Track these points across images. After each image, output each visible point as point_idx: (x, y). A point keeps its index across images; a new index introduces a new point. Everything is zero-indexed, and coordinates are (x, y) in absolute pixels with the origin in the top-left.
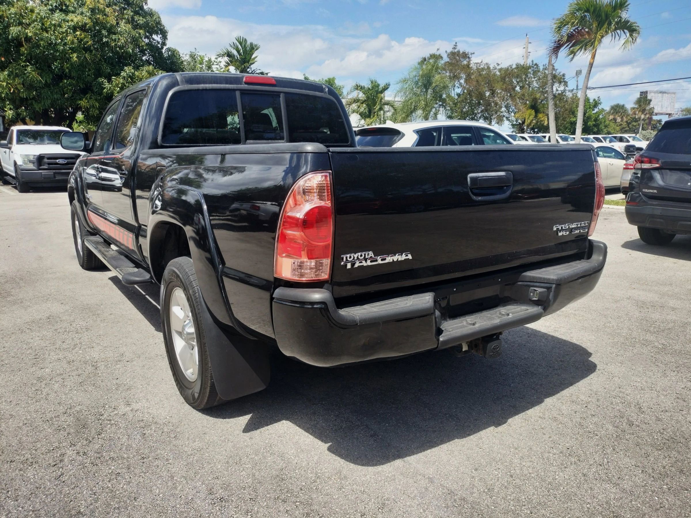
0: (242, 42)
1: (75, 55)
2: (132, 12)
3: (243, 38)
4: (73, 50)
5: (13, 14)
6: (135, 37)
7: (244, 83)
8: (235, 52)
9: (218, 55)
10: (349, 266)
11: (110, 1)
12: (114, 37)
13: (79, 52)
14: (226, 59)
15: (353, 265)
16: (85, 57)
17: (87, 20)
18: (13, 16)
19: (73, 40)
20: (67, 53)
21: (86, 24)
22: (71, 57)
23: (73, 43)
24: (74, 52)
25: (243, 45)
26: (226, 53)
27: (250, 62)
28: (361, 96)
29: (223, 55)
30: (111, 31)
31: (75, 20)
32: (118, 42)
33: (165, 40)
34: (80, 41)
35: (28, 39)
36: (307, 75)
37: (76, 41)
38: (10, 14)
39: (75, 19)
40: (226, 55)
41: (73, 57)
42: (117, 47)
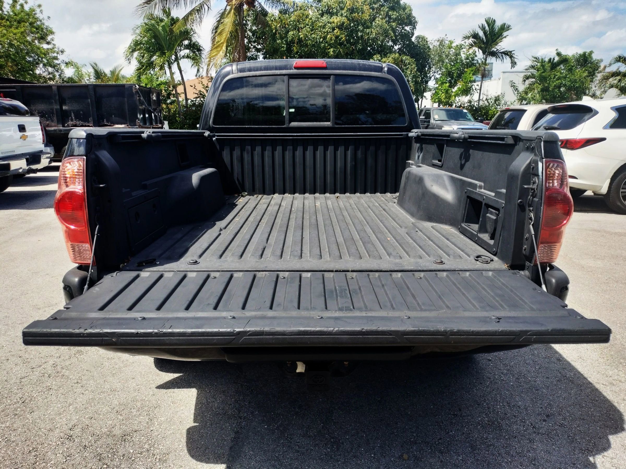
0: (491, 23)
1: (332, 50)
2: (387, 8)
3: (492, 19)
4: (331, 46)
5: (292, 21)
6: (386, 29)
7: (293, 68)
8: (481, 34)
9: (464, 37)
11: (371, 1)
12: (368, 31)
13: (335, 47)
14: (471, 40)
16: (340, 51)
17: (344, 20)
18: (291, 23)
20: (326, 49)
21: (343, 23)
22: (328, 54)
23: (331, 39)
24: (332, 47)
25: (491, 27)
26: (472, 35)
27: (496, 42)
28: (623, 68)
29: (469, 38)
30: (365, 26)
31: (336, 21)
32: (371, 35)
33: (413, 29)
34: (337, 37)
35: (300, 40)
36: (559, 50)
37: (334, 38)
40: (472, 37)
41: (330, 52)
42: (369, 40)
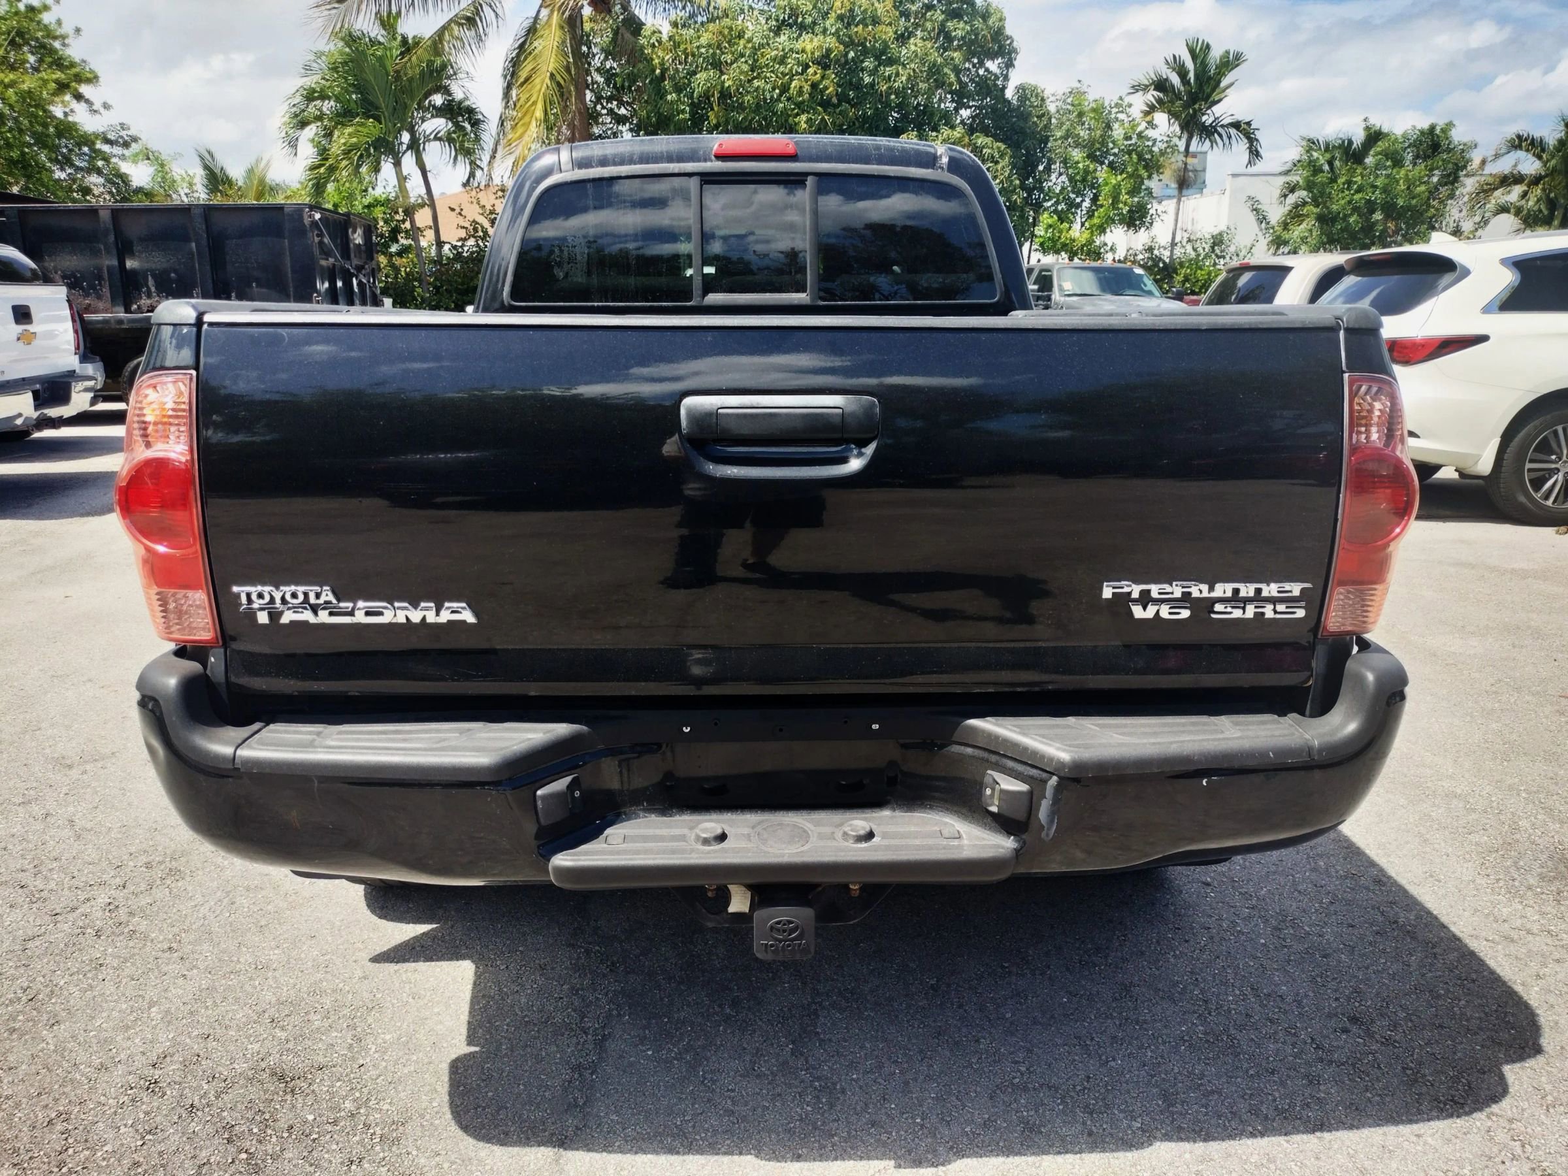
0: (1199, 51)
1: (804, 117)
2: (943, 12)
3: (1203, 41)
4: (801, 107)
5: (704, 47)
7: (713, 158)
9: (1133, 87)
10: (263, 618)
12: (888, 70)
13: (812, 110)
14: (1152, 96)
15: (274, 616)
16: (823, 119)
17: (832, 42)
18: (702, 50)
19: (801, 87)
20: (790, 115)
21: (829, 51)
22: (796, 124)
23: (800, 92)
24: (803, 111)
26: (1154, 82)
27: (1211, 99)
28: (1530, 165)
29: (1145, 88)
30: (884, 57)
31: (809, 47)
32: (894, 81)
33: (1007, 68)
34: (815, 86)
35: (725, 95)
37: (807, 88)
38: (698, 47)
39: (810, 44)
40: (1153, 87)
41: (801, 120)
42: (891, 94)
